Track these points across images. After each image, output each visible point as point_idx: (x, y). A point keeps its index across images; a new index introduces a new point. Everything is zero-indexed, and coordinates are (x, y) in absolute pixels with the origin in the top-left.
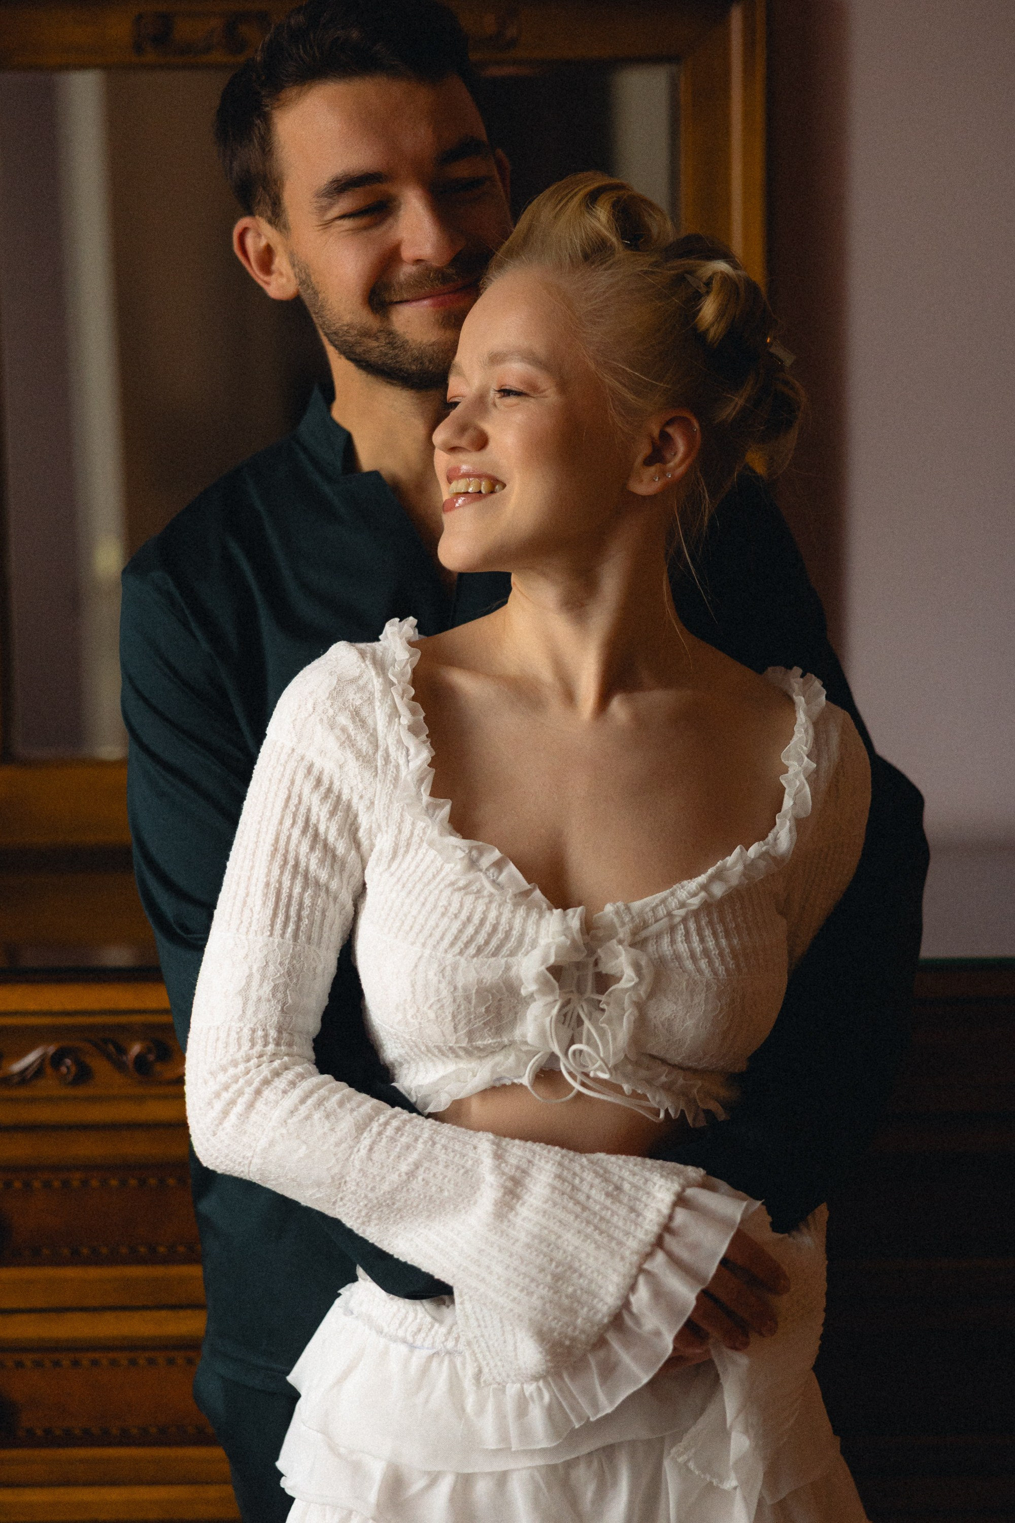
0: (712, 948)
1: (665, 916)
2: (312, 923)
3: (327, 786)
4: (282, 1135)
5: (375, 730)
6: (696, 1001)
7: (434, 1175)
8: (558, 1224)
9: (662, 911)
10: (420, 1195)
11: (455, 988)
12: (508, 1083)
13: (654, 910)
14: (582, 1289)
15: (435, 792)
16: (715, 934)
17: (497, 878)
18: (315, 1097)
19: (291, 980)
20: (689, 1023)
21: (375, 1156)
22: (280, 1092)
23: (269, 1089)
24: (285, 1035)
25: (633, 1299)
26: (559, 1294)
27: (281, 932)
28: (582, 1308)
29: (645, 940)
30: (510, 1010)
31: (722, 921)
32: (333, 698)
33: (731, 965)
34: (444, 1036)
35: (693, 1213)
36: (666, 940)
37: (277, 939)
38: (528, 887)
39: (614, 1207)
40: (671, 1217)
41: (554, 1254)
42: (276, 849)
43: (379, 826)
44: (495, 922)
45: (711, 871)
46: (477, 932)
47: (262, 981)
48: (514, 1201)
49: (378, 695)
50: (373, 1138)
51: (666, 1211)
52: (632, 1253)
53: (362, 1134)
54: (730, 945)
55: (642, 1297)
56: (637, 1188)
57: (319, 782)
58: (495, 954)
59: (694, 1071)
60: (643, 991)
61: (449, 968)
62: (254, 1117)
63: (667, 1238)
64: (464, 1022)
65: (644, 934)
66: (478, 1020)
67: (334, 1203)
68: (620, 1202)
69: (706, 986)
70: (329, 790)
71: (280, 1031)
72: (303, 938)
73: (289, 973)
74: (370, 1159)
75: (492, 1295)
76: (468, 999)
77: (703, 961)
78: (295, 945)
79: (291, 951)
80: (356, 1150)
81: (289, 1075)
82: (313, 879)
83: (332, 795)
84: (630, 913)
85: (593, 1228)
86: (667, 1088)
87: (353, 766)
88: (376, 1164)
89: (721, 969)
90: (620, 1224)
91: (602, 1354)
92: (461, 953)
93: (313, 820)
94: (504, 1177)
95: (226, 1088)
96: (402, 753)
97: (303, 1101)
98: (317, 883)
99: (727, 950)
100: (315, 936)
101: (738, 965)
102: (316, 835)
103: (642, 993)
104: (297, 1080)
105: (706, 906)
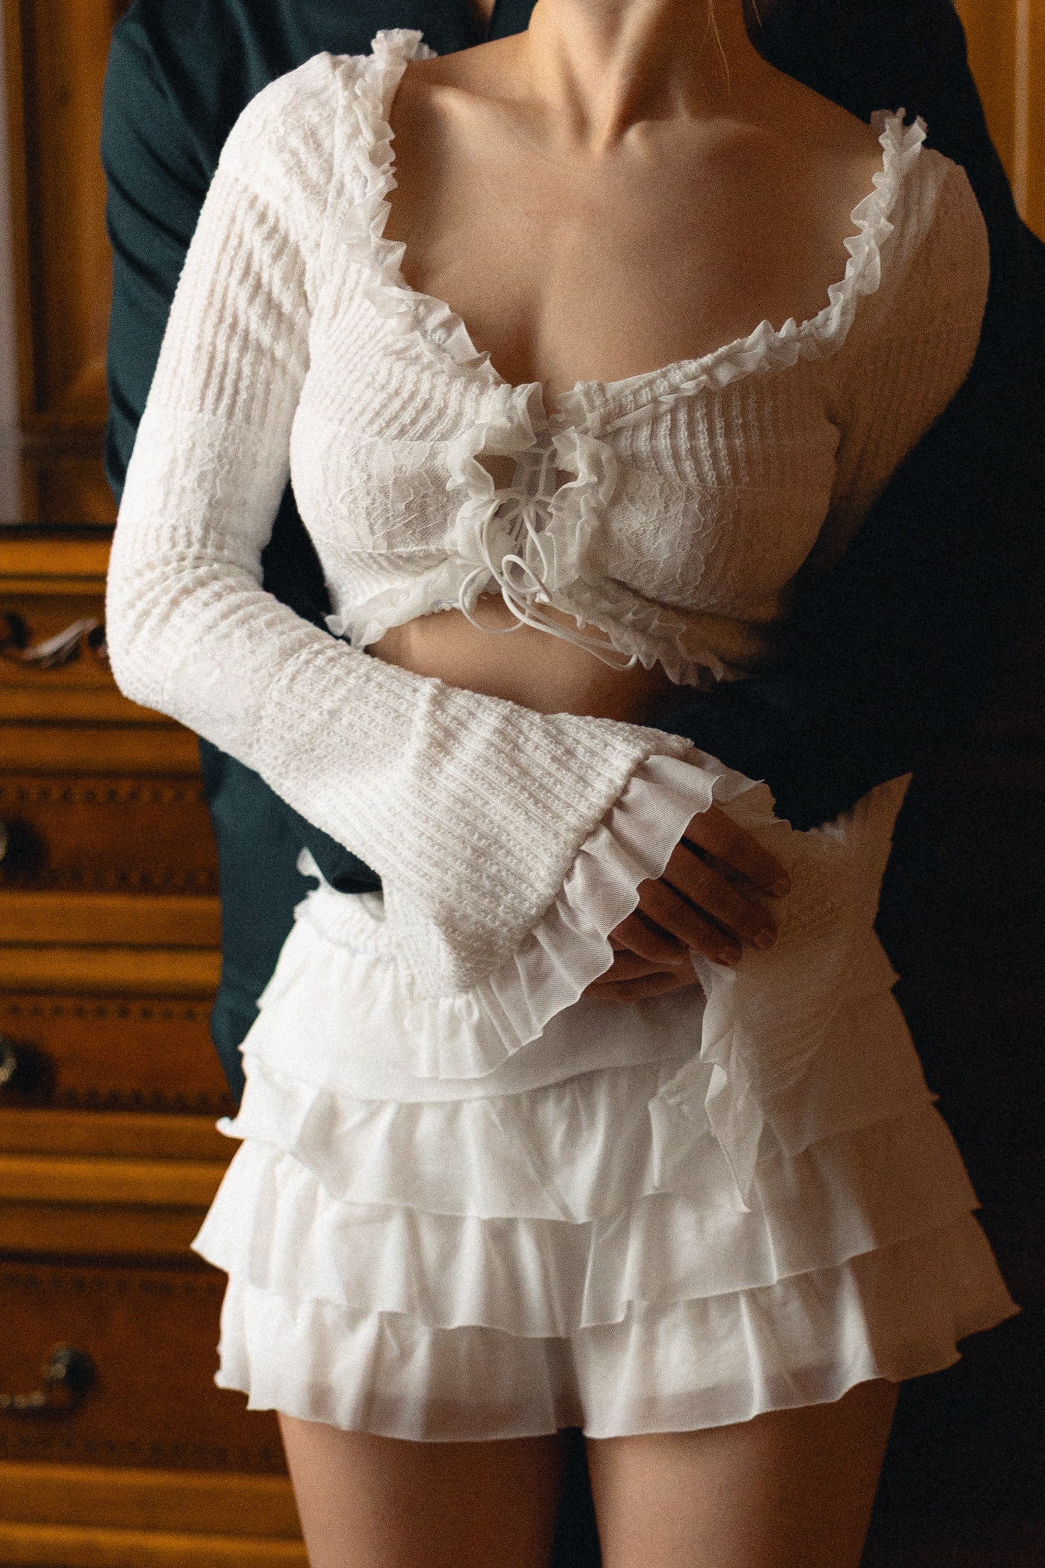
0: (703, 447)
1: (649, 402)
2: (252, 398)
3: (272, 224)
4: (195, 655)
5: (331, 154)
6: (672, 511)
7: (361, 717)
8: (486, 786)
9: (645, 396)
10: (342, 741)
11: (370, 477)
12: (448, 608)
13: (636, 393)
14: (508, 871)
15: (388, 234)
16: (711, 432)
17: (444, 342)
18: (241, 613)
19: (222, 467)
20: (662, 540)
21: (297, 688)
22: (200, 604)
23: (189, 599)
24: (213, 535)
25: (567, 888)
26: (478, 874)
27: (213, 407)
28: (507, 893)
29: (618, 432)
30: (437, 510)
31: (725, 413)
32: (287, 114)
33: (726, 470)
34: (359, 539)
35: (651, 784)
36: (645, 433)
37: (207, 416)
38: (477, 355)
39: (559, 775)
40: (625, 790)
41: (479, 823)
42: (210, 304)
43: (323, 275)
44: (428, 397)
45: (722, 350)
46: (403, 408)
47: (187, 467)
48: (441, 756)
49: (340, 111)
50: (298, 667)
51: (620, 782)
52: (568, 830)
53: (287, 660)
54: (730, 448)
55: (576, 887)
56: (593, 753)
57: (262, 218)
58: (421, 437)
59: (676, 609)
60: (602, 495)
61: (363, 451)
62: (168, 632)
63: (616, 813)
64: (380, 522)
65: (619, 423)
66: (398, 520)
67: (251, 746)
68: (568, 769)
69: (686, 493)
70: (274, 229)
71: (206, 529)
72: (239, 415)
73: (219, 457)
74: (290, 689)
75: (401, 868)
76: (384, 491)
77: (688, 462)
78: (229, 424)
79: (223, 430)
80: (276, 678)
81: (216, 586)
82: (255, 342)
83: (277, 236)
84: (604, 396)
85: (527, 795)
86: (640, 628)
87: (299, 197)
88: (297, 698)
89: (711, 476)
90: (562, 796)
91: (532, 957)
92: (380, 433)
93: (255, 267)
94: (436, 726)
95: (140, 596)
96: (358, 184)
97: (225, 616)
98: (259, 349)
99: (723, 452)
100: (256, 413)
101: (735, 473)
102: (258, 286)
103: (601, 497)
104: (224, 593)
105: (706, 394)
